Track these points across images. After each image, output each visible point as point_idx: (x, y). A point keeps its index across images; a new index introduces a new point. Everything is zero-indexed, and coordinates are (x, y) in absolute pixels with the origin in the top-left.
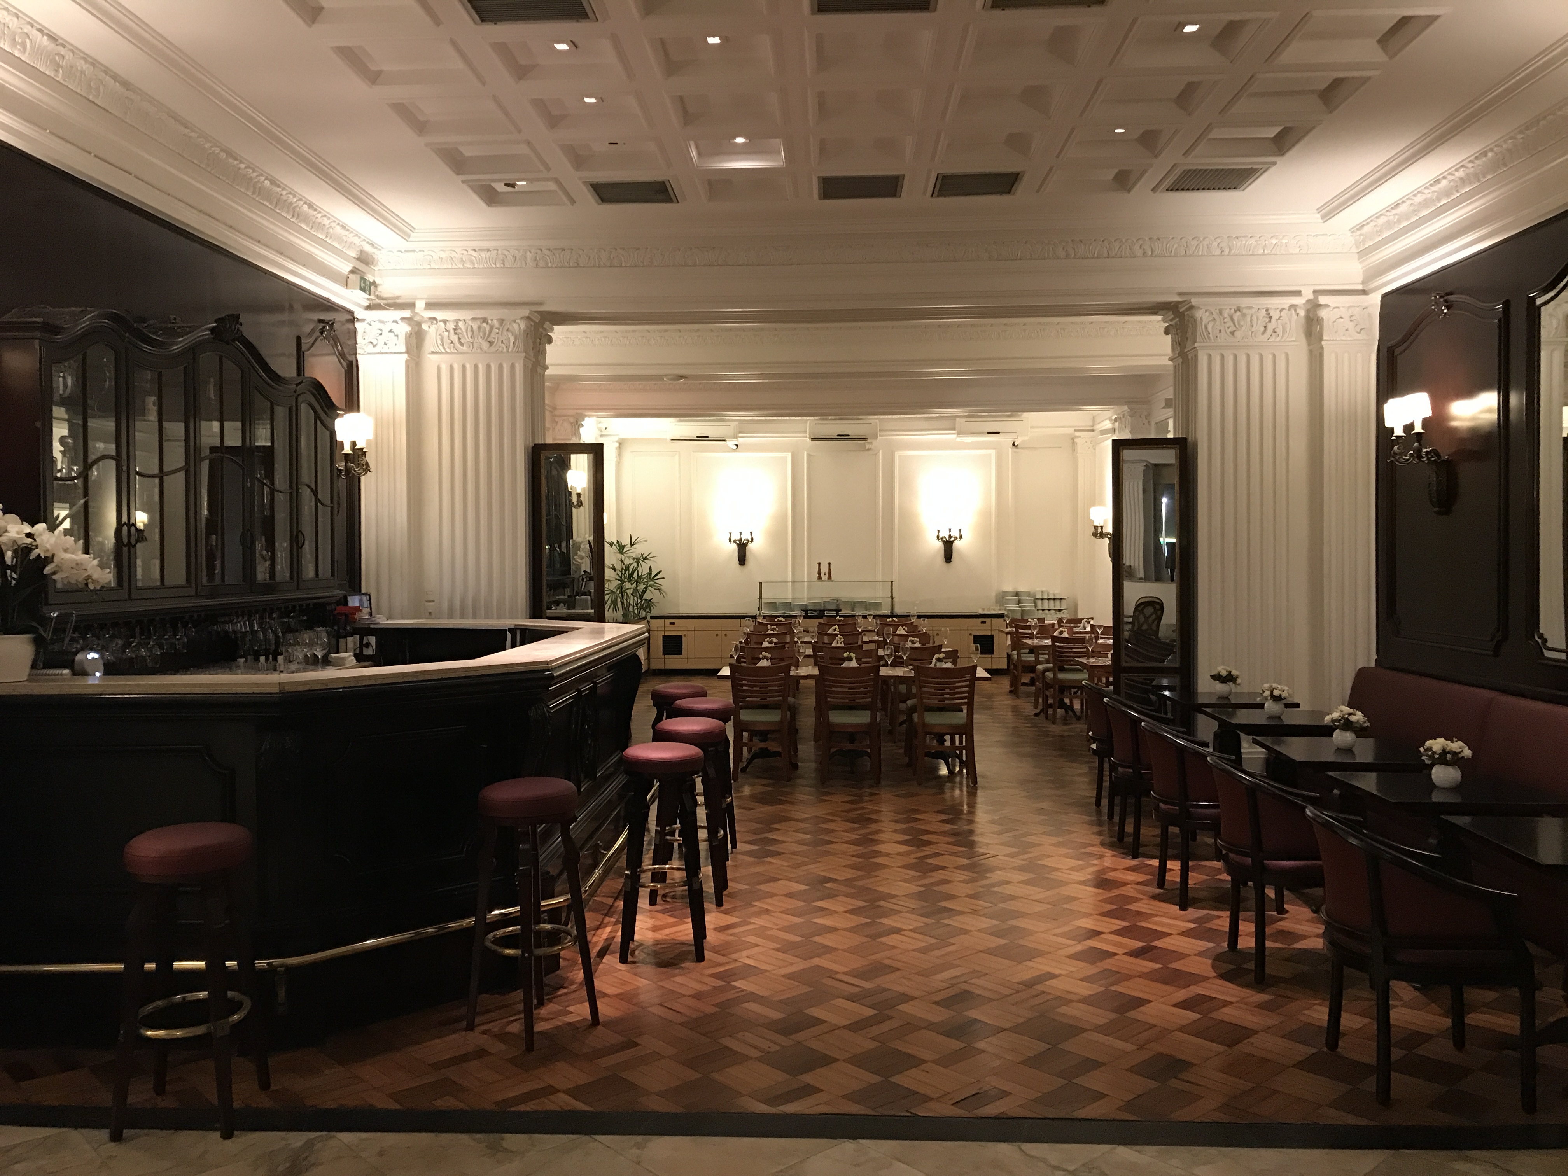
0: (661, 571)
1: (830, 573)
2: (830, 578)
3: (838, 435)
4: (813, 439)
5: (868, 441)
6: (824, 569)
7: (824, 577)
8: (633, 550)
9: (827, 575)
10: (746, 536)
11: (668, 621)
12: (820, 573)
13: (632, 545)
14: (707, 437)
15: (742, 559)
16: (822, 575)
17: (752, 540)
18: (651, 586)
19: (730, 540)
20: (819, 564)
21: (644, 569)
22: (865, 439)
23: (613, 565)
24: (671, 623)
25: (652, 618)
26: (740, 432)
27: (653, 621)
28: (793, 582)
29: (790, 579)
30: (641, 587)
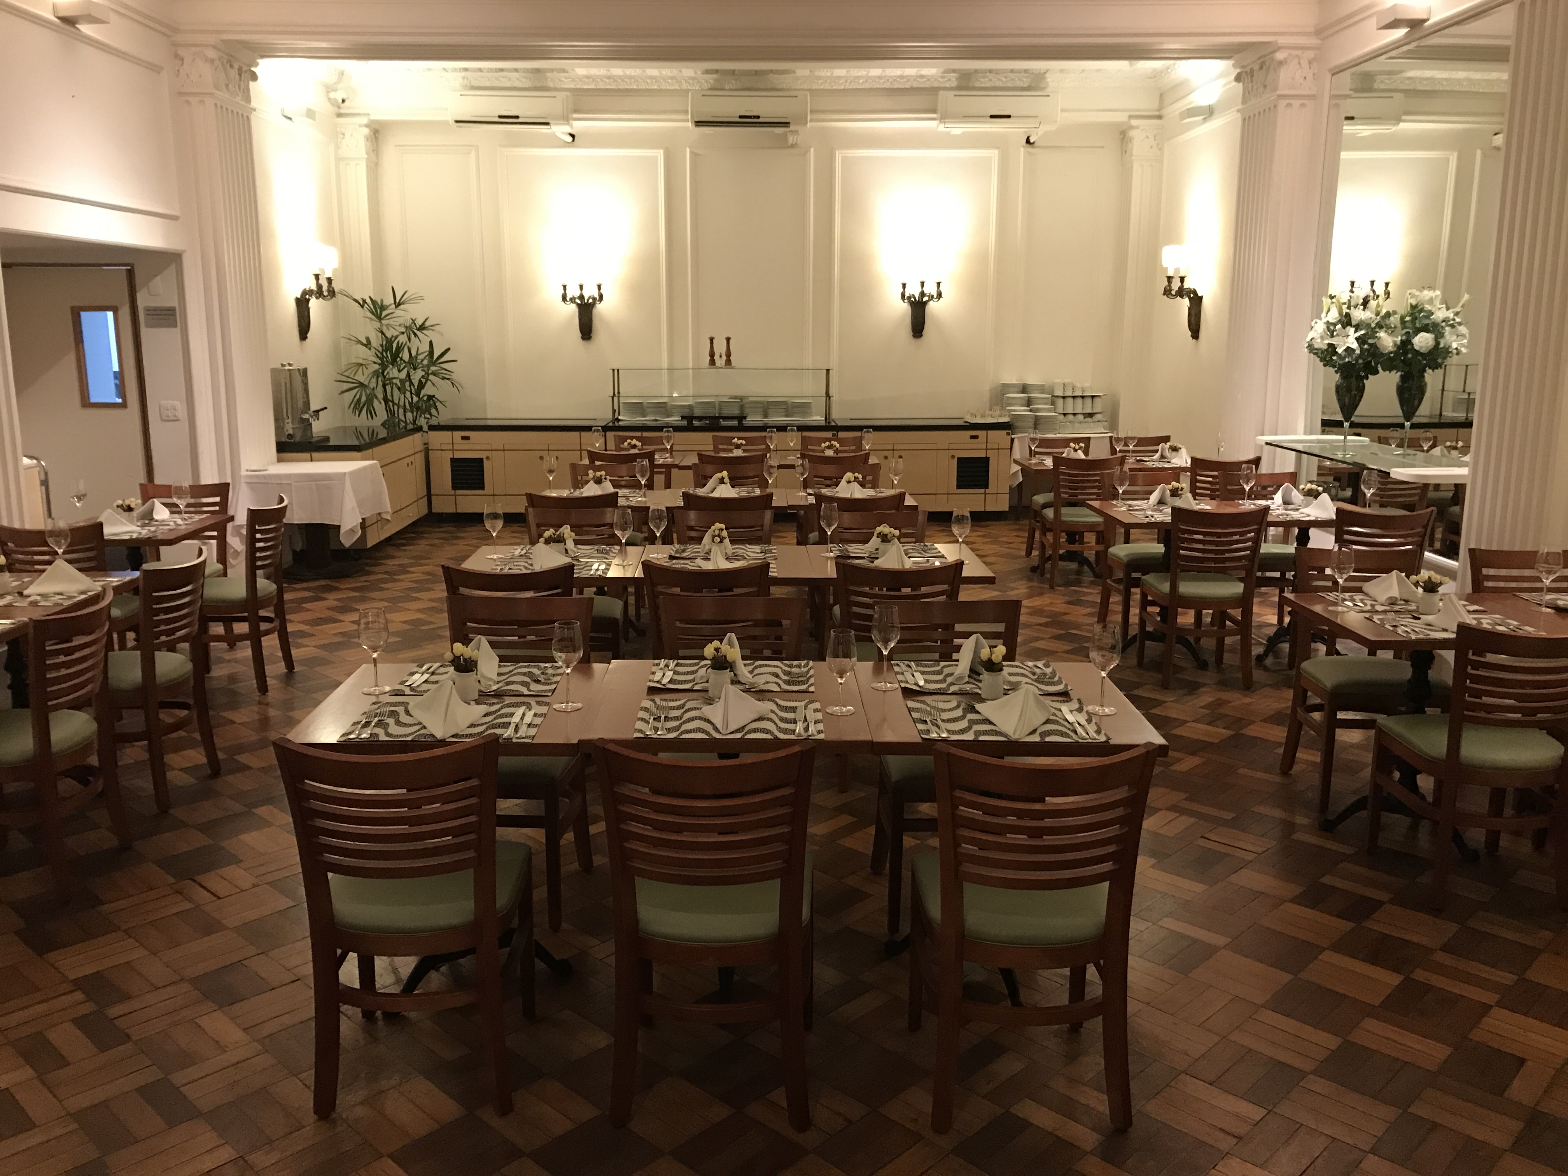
0: (449, 349)
1: (728, 355)
2: (728, 362)
3: (740, 117)
4: (698, 123)
5: (792, 127)
6: (720, 348)
7: (720, 362)
8: (398, 312)
9: (724, 358)
10: (590, 292)
11: (458, 434)
12: (712, 355)
13: (398, 305)
14: (517, 117)
15: (586, 330)
16: (716, 358)
17: (601, 297)
18: (434, 374)
19: (564, 298)
20: (712, 340)
21: (420, 345)
22: (786, 124)
23: (368, 339)
24: (464, 438)
25: (432, 428)
26: (576, 111)
27: (432, 434)
28: (670, 369)
29: (665, 364)
30: (417, 375)
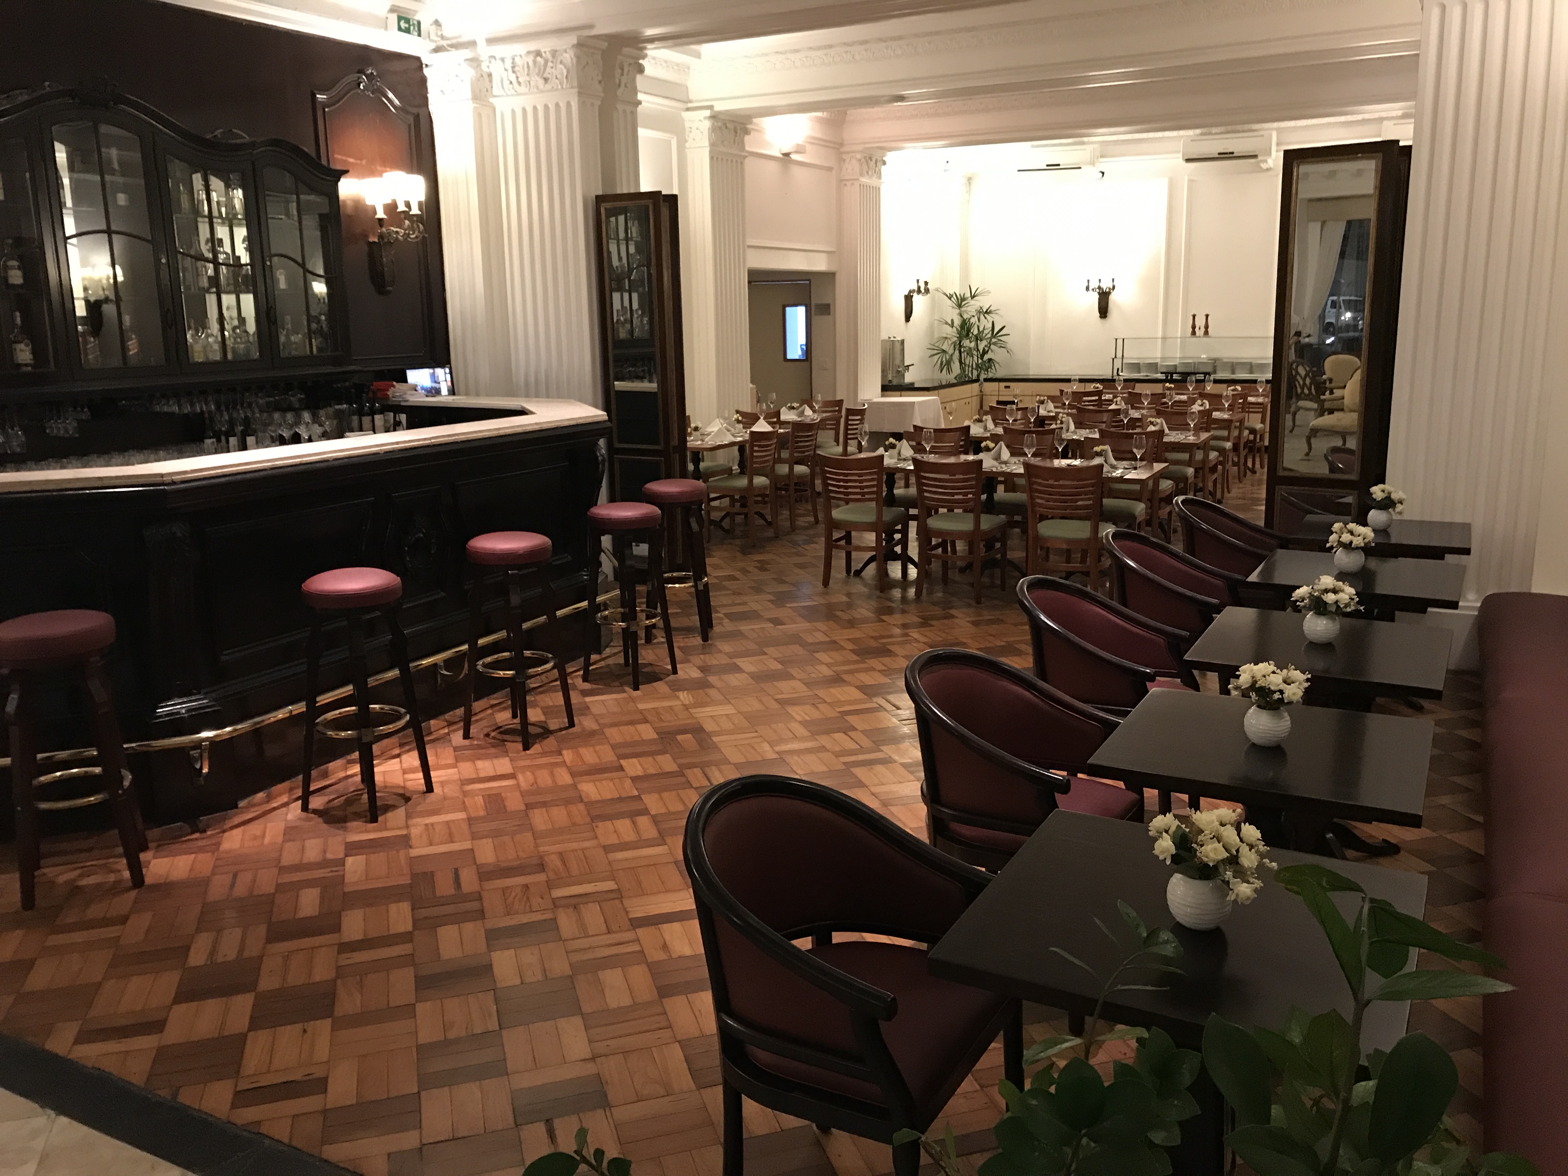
0: (1004, 327)
1: (1207, 327)
2: (1206, 333)
3: (1219, 154)
4: (1188, 160)
5: (1260, 158)
6: (1200, 322)
7: (1200, 332)
8: (972, 302)
9: (1203, 330)
10: (1106, 285)
11: (1003, 384)
12: (1194, 327)
13: (973, 297)
14: (1059, 165)
15: (1104, 311)
16: (1197, 329)
17: (1114, 287)
18: (995, 344)
19: (1087, 289)
20: (1194, 316)
21: (985, 323)
22: (1255, 156)
23: (952, 321)
24: (1006, 387)
25: (986, 380)
26: (1102, 157)
27: (986, 384)
28: (1164, 338)
29: (1160, 335)
30: (982, 345)
